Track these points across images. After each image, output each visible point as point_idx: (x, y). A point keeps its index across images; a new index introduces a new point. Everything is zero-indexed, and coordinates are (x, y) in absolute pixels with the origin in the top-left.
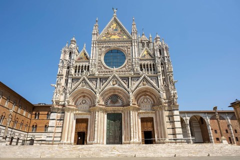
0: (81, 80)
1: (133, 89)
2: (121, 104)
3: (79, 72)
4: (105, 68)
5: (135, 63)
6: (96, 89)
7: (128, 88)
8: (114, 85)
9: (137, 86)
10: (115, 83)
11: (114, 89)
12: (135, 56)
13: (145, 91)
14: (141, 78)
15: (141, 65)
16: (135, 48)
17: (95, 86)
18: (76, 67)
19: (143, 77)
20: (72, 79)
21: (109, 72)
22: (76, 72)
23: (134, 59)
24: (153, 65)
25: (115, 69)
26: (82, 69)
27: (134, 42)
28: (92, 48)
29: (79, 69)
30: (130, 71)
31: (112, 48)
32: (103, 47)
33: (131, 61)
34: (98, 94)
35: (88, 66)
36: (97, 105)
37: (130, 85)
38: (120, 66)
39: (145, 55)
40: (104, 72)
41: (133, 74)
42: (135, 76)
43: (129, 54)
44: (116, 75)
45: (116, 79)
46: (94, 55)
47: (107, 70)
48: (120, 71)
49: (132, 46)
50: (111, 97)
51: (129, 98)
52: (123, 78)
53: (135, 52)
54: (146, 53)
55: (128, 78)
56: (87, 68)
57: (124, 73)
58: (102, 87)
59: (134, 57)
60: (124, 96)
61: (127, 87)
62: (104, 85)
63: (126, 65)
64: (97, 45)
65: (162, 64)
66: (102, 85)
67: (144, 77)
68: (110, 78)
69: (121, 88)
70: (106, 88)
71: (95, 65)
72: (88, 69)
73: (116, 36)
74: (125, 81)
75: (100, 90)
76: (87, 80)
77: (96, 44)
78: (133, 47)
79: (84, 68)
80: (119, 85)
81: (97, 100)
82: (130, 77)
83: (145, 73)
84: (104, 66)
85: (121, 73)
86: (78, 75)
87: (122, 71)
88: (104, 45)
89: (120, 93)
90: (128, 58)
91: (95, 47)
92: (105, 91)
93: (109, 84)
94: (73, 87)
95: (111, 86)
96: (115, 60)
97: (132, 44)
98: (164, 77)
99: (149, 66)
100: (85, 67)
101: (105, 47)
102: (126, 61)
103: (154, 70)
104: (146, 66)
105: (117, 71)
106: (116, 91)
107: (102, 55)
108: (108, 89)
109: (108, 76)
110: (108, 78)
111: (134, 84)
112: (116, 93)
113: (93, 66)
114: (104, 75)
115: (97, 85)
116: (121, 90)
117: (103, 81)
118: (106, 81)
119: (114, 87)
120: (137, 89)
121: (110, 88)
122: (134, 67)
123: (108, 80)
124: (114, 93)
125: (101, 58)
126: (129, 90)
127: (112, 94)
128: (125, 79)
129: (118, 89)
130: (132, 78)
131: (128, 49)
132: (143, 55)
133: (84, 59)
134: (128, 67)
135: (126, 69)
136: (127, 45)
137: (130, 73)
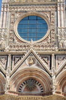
1: (57, 71)
2: (39, 91)
4: (20, 41)
5: (61, 35)
6: (6, 69)
7: (51, 69)
8: (30, 64)
9: (63, 68)
10: (32, 61)
11: (31, 71)
12: (61, 25)
16: (60, 14)
17: (4, 66)
21: (25, 46)
23: (59, 30)
25: (33, 42)
27: (60, 6)
28: (2, 13)
30: (53, 46)
31: (29, 14)
32: (16, 12)
33: (55, 32)
34: (8, 77)
36: (6, 92)
37: (53, 66)
38: (39, 38)
40: (18, 46)
41: (57, 50)
42: (60, 52)
43: (53, 22)
44: (34, 52)
45: (34, 57)
46: (4, 23)
47: (22, 44)
48: (39, 46)
49: (57, 11)
50: (26, 82)
51: (51, 83)
52: (43, 56)
53: (61, 20)
55: (51, 56)
57: (45, 48)
58: (14, 68)
59: (59, 26)
60: (44, 81)
61: (48, 68)
62: (17, 65)
63: (48, 37)
64: (8, 10)
66: (15, 64)
68: (26, 55)
69: (40, 69)
70: (20, 69)
71: (5, 36)
74: (46, 59)
75: (11, 72)
77: (7, 7)
78: (59, 12)
80: (38, 65)
81: (7, 86)
82: (53, 55)
84: (17, 38)
85: (41, 48)
87: (43, 46)
88: (19, 10)
89: (39, 76)
90: (52, 27)
91: (6, 12)
92: (19, 74)
93: (24, 64)
96: (33, 31)
97: (57, 8)
101: (20, 12)
102: (48, 32)
105: (35, 46)
106: (34, 73)
107: (15, 23)
108: (22, 70)
109: (23, 52)
110: (22, 55)
111: (59, 64)
112: (33, 77)
113: (2, 38)
114: (17, 50)
115: (7, 64)
116: (40, 72)
117: (16, 58)
118: (20, 59)
119: (30, 68)
120: (63, 71)
121: (25, 69)
122: (59, 40)
123: (23, 57)
124: (31, 76)
125: (14, 27)
126: (51, 72)
127: (28, 77)
128: (45, 57)
129: (36, 71)
130: (55, 55)
131: (51, 16)
134: (51, 40)
135: (48, 43)
136: (50, 10)
137: (54, 49)
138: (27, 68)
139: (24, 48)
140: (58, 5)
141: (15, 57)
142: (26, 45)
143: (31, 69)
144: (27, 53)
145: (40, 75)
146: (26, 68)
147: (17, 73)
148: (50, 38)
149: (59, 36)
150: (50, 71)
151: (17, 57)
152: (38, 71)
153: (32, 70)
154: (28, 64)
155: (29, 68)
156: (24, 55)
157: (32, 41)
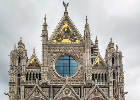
0: (34, 88)
1: (85, 99)
3: (30, 80)
4: (57, 76)
6: (49, 98)
7: (81, 98)
9: (89, 97)
10: (67, 92)
12: (88, 64)
14: (93, 88)
15: (93, 75)
16: (87, 55)
17: (48, 96)
18: (27, 74)
19: (95, 87)
20: (25, 88)
21: (62, 81)
22: (27, 80)
23: (86, 68)
24: (105, 75)
26: (34, 77)
29: (30, 77)
30: (82, 81)
32: (54, 53)
35: (40, 74)
38: (71, 75)
39: (97, 64)
41: (85, 84)
42: (87, 85)
44: (69, 85)
45: (68, 89)
46: (45, 62)
47: (60, 79)
48: (72, 81)
49: (85, 53)
52: (75, 88)
56: (38, 76)
57: (76, 82)
58: (55, 97)
59: (86, 66)
61: (79, 97)
62: (57, 95)
63: (78, 74)
65: (114, 74)
66: (55, 95)
68: (63, 88)
70: (59, 98)
72: (40, 77)
73: (68, 39)
74: (77, 91)
75: (54, 99)
76: (40, 88)
77: (46, 49)
79: (35, 75)
80: (72, 95)
82: (82, 87)
83: (97, 83)
84: (56, 74)
86: (30, 83)
87: (74, 81)
90: (81, 66)
91: (46, 52)
93: (62, 94)
95: (63, 96)
97: (84, 50)
98: (115, 88)
99: (101, 76)
100: (37, 74)
101: (57, 53)
103: (106, 80)
104: (98, 76)
105: (69, 80)
107: (54, 62)
109: (61, 85)
111: (86, 94)
113: (45, 74)
115: (50, 94)
118: (59, 90)
119: (67, 97)
122: (86, 76)
123: (61, 89)
125: (53, 65)
128: (77, 89)
130: (84, 88)
131: (81, 56)
132: (96, 64)
133: (35, 65)
135: (79, 78)
136: (79, 51)
137: (82, 83)
139: (61, 83)
140: (86, 48)
141: (55, 89)
144: (64, 86)
148: (79, 75)
149: (86, 73)
151: (57, 89)
156: (62, 88)
157: (67, 77)
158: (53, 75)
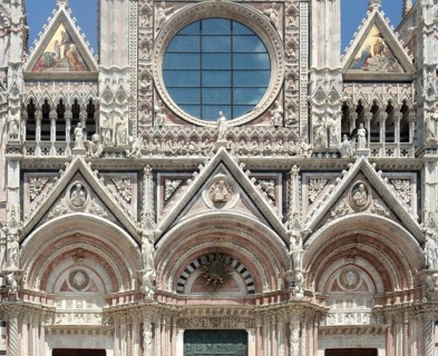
0: (65, 174)
1: (307, 227)
2: (241, 292)
3: (46, 133)
4: (174, 117)
5: (321, 96)
6: (139, 220)
7: (286, 219)
8: (217, 205)
9: (327, 215)
11: (219, 225)
12: (321, 58)
13: (355, 238)
14: (348, 175)
15: (345, 109)
16: (321, 13)
17: (133, 209)
18: (31, 107)
19: (354, 168)
20: (22, 172)
22: (31, 133)
23: (314, 77)
24: (405, 109)
29: (46, 121)
30: (291, 139)
31: (205, 9)
32: (158, 1)
33: (300, 85)
35: (92, 108)
36: (151, 293)
37: (294, 209)
39: (367, 56)
40: (169, 137)
41: (308, 155)
42: (318, 161)
43: (293, 46)
44: (232, 158)
45: (229, 176)
46: (117, 47)
47: (186, 131)
48: (244, 138)
49: (309, 1)
50: (200, 260)
51: (286, 265)
52: (261, 172)
53: (322, 38)
54: (372, 40)
55: (286, 174)
57: (263, 147)
58: (165, 214)
59: (316, 64)
60: (261, 257)
63: (273, 106)
66: (166, 202)
67: (361, 172)
68: (204, 170)
69: (253, 220)
70: (184, 220)
72: (92, 121)
74: (270, 186)
75: (157, 228)
76: (93, 175)
78: (316, 4)
79: (68, 113)
82: (296, 171)
84: (166, 108)
85: (251, 146)
86: (45, 151)
87: (255, 138)
89: (244, 243)
90: (288, 67)
92: (181, 235)
93: (196, 200)
94: (32, 210)
95: (203, 213)
99: (383, 114)
100: (76, 108)
101: (171, 1)
104: (368, 114)
106: (229, 231)
107: (157, 50)
108: (192, 222)
109: (193, 160)
110: (192, 171)
111: (311, 202)
112: (226, 245)
113: (115, 108)
114: (168, 154)
115: (141, 204)
116: (250, 229)
117: (168, 183)
118: (184, 183)
119: (219, 216)
120: (324, 227)
121: (201, 219)
122: (314, 117)
123: (190, 177)
124: (217, 244)
125: (153, 63)
126: (287, 231)
127: (207, 245)
128: (268, 180)
129: (239, 225)
130: (301, 172)
131: (287, 20)
132: (359, 55)
133: (66, 63)
134: (283, 115)
135: (276, 127)
138: (210, 217)
141: (163, 178)
142: (200, 133)
143: (222, 219)
144: (208, 165)
145: (250, 238)
146: (204, 218)
147: (176, 232)
148: (280, 109)
149: (314, 101)
150: (285, 226)
151: (172, 179)
152: (244, 227)
153: (224, 222)
154: (210, 204)
155: (215, 216)
156: (198, 171)
157: (223, 118)
158: (155, 113)
